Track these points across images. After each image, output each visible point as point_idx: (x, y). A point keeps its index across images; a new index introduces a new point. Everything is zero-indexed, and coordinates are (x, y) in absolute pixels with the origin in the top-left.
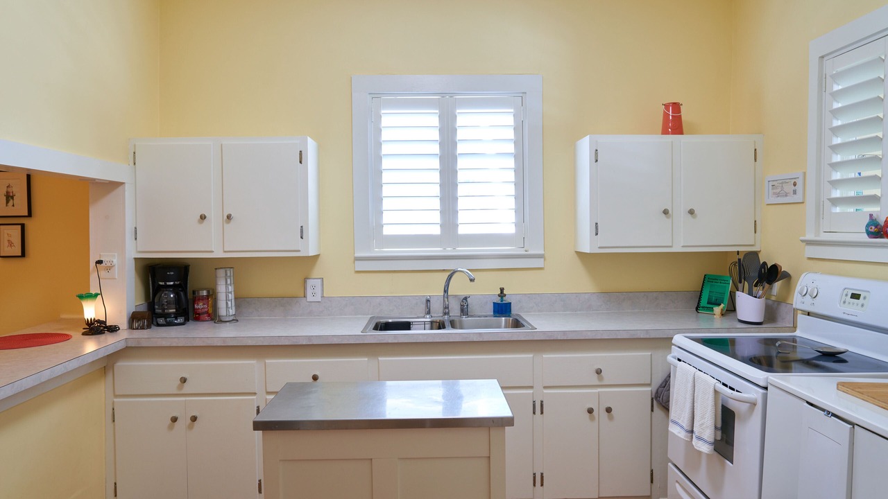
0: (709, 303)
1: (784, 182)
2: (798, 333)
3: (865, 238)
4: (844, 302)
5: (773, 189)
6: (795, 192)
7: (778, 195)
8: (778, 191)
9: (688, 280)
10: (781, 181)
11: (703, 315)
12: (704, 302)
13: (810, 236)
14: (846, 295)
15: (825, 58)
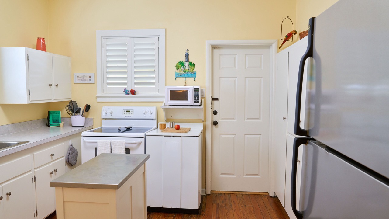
0: (53, 122)
1: (84, 76)
2: (103, 126)
3: (124, 94)
4: (124, 114)
5: (78, 78)
6: (90, 80)
7: (81, 80)
8: (81, 79)
9: (38, 115)
10: (82, 76)
11: (52, 128)
12: (51, 122)
13: (98, 95)
14: (125, 111)
15: (103, 38)
